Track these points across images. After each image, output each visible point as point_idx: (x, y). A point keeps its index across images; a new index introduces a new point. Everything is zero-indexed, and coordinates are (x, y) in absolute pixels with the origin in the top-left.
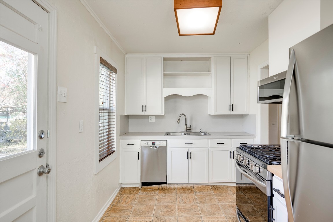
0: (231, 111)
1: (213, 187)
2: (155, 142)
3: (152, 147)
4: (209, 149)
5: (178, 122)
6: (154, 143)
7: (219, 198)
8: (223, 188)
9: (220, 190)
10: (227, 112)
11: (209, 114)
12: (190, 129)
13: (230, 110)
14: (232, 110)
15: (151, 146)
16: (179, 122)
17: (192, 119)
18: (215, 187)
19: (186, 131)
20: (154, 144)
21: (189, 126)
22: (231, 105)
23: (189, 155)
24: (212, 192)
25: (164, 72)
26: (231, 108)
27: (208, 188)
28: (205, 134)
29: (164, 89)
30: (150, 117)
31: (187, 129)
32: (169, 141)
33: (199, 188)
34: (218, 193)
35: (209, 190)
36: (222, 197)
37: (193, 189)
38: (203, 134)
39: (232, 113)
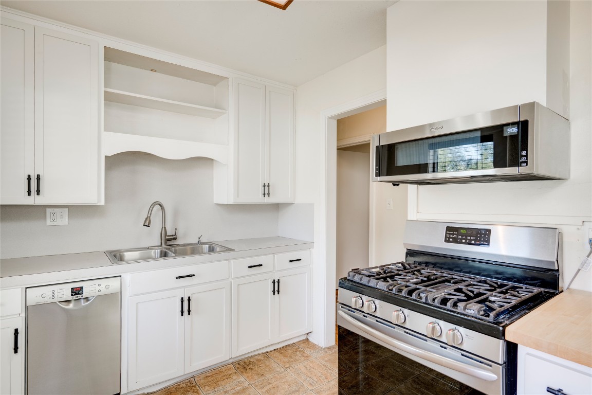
0: (266, 195)
1: (237, 366)
2: (82, 288)
3: (73, 302)
4: (231, 282)
5: (147, 224)
6: (76, 292)
7: (264, 390)
8: (259, 360)
9: (256, 368)
10: (259, 199)
11: (215, 202)
12: (175, 239)
13: (264, 194)
14: (269, 194)
15: (69, 301)
16: (149, 223)
17: (176, 214)
18: (243, 364)
19: (163, 244)
20: (79, 294)
21: (170, 232)
22: (267, 185)
23: (186, 306)
24: (242, 379)
25: (105, 87)
26: (267, 189)
27: (230, 372)
28: (211, 250)
29: (106, 135)
30: (49, 211)
31: (167, 238)
32: (127, 277)
33: (210, 379)
34: (256, 377)
35: (234, 377)
36: (270, 386)
37: (195, 386)
38: (206, 247)
39: (268, 200)
